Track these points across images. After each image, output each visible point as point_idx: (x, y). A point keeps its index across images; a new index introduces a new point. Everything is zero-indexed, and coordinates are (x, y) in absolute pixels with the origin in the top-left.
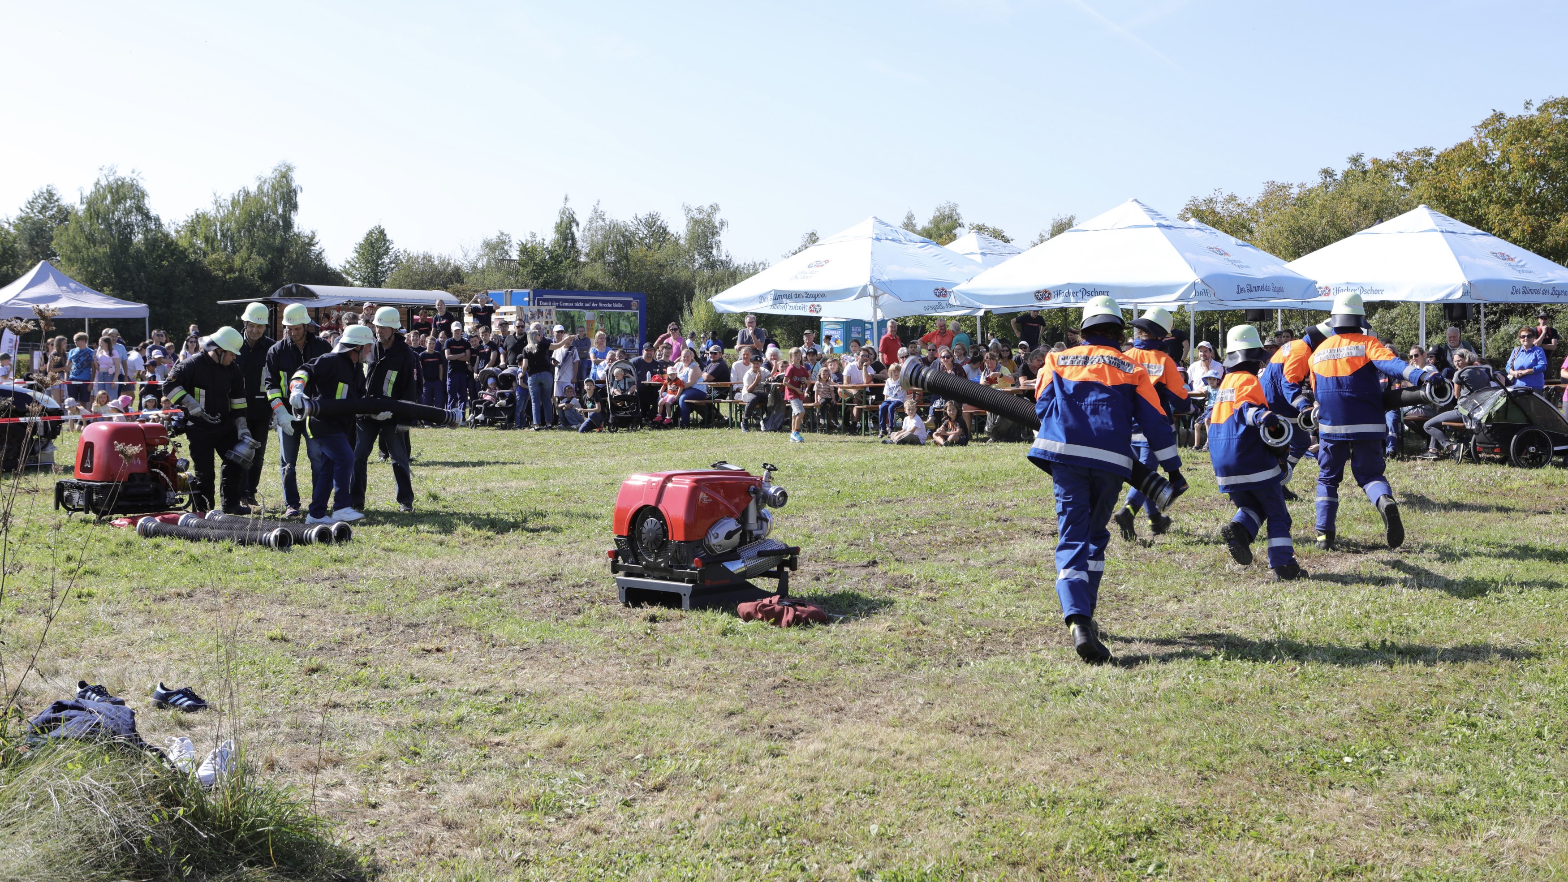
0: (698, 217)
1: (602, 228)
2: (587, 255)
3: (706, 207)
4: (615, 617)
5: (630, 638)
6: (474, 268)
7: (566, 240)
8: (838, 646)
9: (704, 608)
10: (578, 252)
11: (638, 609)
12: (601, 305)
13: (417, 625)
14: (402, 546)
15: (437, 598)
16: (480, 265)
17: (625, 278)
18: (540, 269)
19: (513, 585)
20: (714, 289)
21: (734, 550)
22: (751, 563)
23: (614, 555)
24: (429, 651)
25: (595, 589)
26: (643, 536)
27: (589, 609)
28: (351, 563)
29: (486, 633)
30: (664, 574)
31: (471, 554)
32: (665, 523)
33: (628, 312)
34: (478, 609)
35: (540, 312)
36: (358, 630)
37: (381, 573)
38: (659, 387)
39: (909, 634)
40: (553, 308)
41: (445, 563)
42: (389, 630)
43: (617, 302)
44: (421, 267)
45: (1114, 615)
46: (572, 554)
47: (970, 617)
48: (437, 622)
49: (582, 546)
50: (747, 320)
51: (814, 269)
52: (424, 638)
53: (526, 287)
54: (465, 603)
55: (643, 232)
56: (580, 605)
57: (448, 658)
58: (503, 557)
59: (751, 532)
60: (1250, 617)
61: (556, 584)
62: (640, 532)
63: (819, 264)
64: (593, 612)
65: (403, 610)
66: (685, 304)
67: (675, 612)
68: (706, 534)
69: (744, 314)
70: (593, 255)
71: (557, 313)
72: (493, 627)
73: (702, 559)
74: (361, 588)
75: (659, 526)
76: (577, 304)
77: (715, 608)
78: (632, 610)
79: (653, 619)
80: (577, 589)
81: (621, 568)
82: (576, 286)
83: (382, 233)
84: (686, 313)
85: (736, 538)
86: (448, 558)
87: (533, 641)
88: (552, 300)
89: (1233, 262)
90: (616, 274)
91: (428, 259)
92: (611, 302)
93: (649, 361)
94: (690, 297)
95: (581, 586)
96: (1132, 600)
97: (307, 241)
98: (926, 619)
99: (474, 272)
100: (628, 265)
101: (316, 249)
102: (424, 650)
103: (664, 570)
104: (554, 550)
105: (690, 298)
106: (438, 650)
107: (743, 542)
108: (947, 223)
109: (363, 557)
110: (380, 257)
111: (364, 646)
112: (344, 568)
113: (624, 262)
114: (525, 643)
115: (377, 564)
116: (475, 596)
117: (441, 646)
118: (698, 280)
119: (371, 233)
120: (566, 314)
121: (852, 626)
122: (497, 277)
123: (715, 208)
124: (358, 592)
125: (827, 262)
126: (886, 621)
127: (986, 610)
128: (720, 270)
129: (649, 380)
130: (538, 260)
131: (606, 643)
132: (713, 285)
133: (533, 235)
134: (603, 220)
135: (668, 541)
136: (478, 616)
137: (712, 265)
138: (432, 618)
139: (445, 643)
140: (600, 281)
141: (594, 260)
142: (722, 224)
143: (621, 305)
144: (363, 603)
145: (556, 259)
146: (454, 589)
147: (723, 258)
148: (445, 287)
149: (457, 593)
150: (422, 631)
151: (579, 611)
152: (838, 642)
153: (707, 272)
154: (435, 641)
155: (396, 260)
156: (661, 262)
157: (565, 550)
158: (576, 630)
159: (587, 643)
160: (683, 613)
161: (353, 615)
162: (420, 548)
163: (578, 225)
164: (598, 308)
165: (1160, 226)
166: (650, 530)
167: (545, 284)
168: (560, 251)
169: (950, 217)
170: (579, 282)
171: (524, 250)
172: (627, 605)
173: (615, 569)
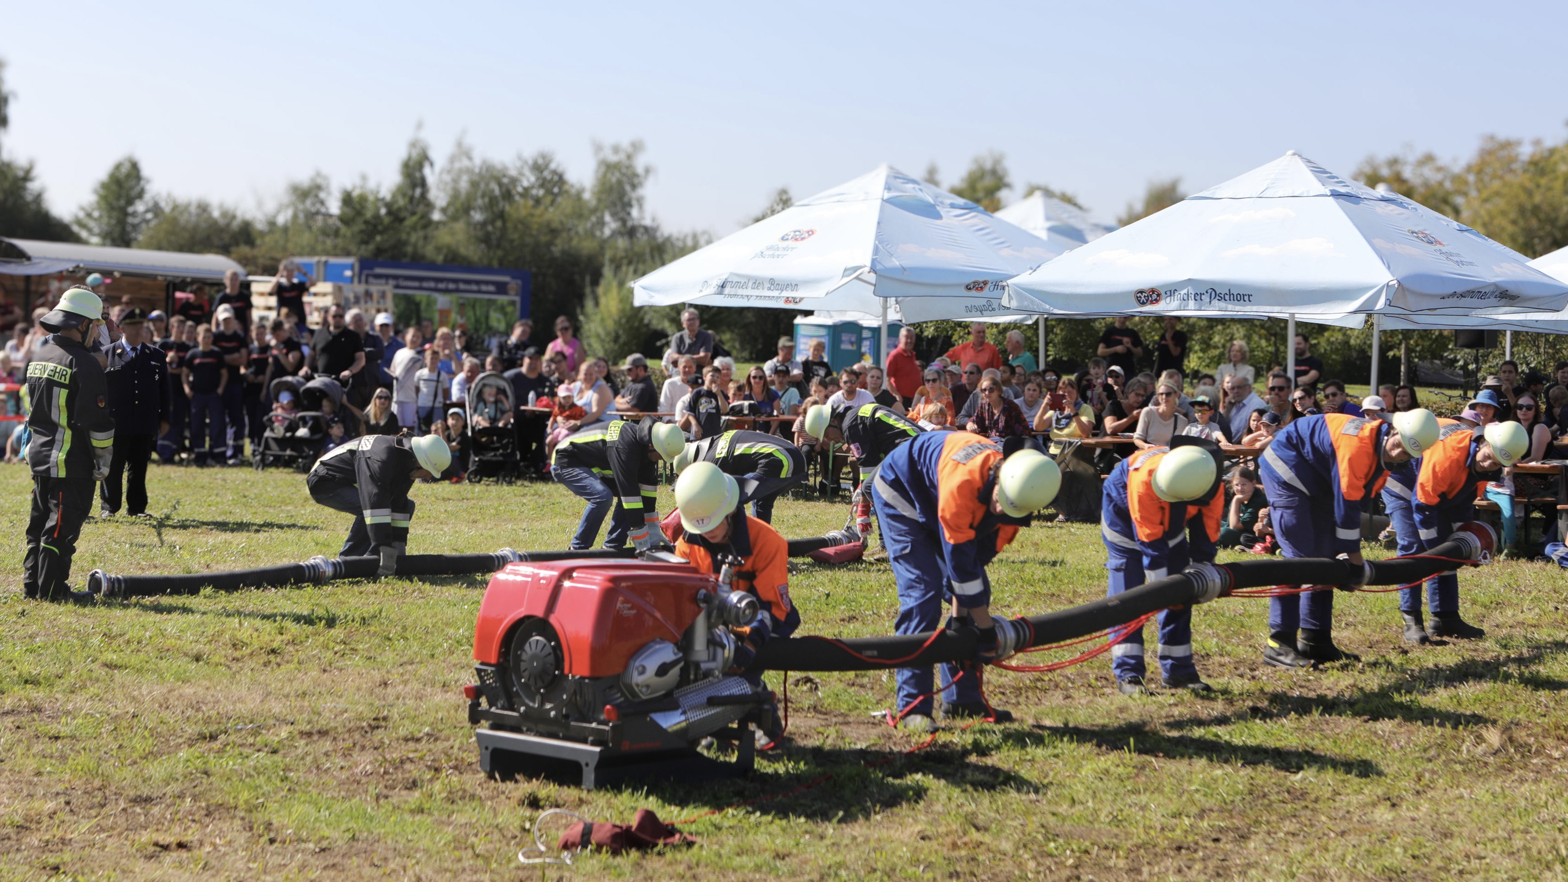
0: (613, 158)
1: (469, 171)
2: (444, 210)
3: (625, 143)
4: (473, 797)
5: (496, 836)
6: (272, 224)
7: (414, 186)
8: (840, 865)
9: (617, 788)
10: (430, 206)
11: (510, 785)
12: (462, 286)
13: (148, 800)
14: (134, 660)
15: (183, 754)
16: (281, 220)
17: (498, 246)
18: (373, 227)
19: (309, 734)
20: (631, 269)
21: (669, 694)
22: (696, 716)
23: (474, 693)
24: (166, 848)
25: (440, 745)
26: (523, 666)
27: (431, 780)
28: (52, 685)
29: (260, 817)
30: (554, 729)
31: (245, 678)
32: (558, 646)
33: (502, 299)
34: (249, 776)
35: (368, 295)
36: (50, 806)
37: (99, 705)
38: (547, 415)
39: (955, 846)
40: (389, 288)
41: (201, 692)
42: (103, 806)
43: (487, 283)
44: (194, 219)
45: (1289, 826)
46: (406, 683)
47: (1052, 820)
48: (181, 796)
49: (422, 671)
50: (685, 316)
51: (791, 243)
52: (159, 823)
53: (348, 254)
54: (229, 763)
55: (529, 179)
56: (415, 774)
57: (196, 861)
58: (296, 684)
59: (697, 665)
60: (1518, 842)
61: (379, 734)
62: (518, 659)
63: (799, 236)
64: (437, 786)
65: (128, 773)
66: (588, 290)
67: (570, 793)
68: (626, 667)
69: (677, 309)
70: (451, 211)
71: (395, 296)
72: (273, 806)
73: (617, 707)
74: (65, 731)
75: (548, 650)
76: (425, 284)
77: (635, 789)
78: (502, 786)
79: (534, 803)
80: (411, 744)
81: (486, 715)
82: (423, 257)
83: (135, 167)
84: (589, 304)
85: (675, 672)
86: (207, 683)
87: (337, 836)
88: (387, 277)
89: (1448, 255)
90: (486, 240)
91: (203, 208)
92: (478, 282)
93: (533, 376)
94: (596, 278)
95: (418, 740)
96: (1316, 800)
97: (21, 174)
98: (981, 820)
99: (271, 232)
100: (504, 229)
101: (33, 186)
102: (156, 844)
103: (555, 720)
104: (377, 676)
105: (595, 282)
106: (181, 845)
107: (684, 680)
108: (988, 182)
109: (71, 678)
110: (130, 202)
111: (59, 834)
112: (38, 695)
113: (499, 224)
114: (323, 838)
115: (92, 690)
116: (246, 751)
117: (184, 839)
118: (608, 254)
119: (118, 167)
120: (408, 299)
121: (858, 829)
122: (306, 238)
123: (637, 147)
124: (57, 738)
125: (811, 233)
126: (916, 821)
127: (1079, 808)
128: (642, 239)
129: (532, 404)
130: (369, 214)
131: (459, 844)
132: (630, 263)
133: (364, 178)
134: (470, 158)
135: (563, 676)
136: (250, 788)
137: (631, 232)
138: (174, 788)
139: (192, 835)
140: (463, 251)
141: (454, 218)
142: (647, 171)
143: (491, 288)
144: (63, 758)
145: (396, 215)
146: (213, 737)
147: (647, 222)
148: (225, 250)
149: (216, 745)
150: (156, 810)
151: (414, 785)
152: (839, 858)
153: (622, 243)
154: (176, 829)
155: (156, 209)
156: (555, 225)
157: (395, 677)
158: (408, 817)
159: (426, 843)
160: (584, 795)
161: (45, 778)
162: (163, 664)
163: (432, 164)
164: (457, 290)
165: (1335, 195)
166: (534, 657)
167: (379, 251)
168: (401, 202)
169: (994, 172)
170: (429, 251)
171: (347, 200)
172: (491, 777)
173: (475, 717)
